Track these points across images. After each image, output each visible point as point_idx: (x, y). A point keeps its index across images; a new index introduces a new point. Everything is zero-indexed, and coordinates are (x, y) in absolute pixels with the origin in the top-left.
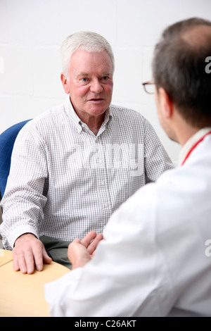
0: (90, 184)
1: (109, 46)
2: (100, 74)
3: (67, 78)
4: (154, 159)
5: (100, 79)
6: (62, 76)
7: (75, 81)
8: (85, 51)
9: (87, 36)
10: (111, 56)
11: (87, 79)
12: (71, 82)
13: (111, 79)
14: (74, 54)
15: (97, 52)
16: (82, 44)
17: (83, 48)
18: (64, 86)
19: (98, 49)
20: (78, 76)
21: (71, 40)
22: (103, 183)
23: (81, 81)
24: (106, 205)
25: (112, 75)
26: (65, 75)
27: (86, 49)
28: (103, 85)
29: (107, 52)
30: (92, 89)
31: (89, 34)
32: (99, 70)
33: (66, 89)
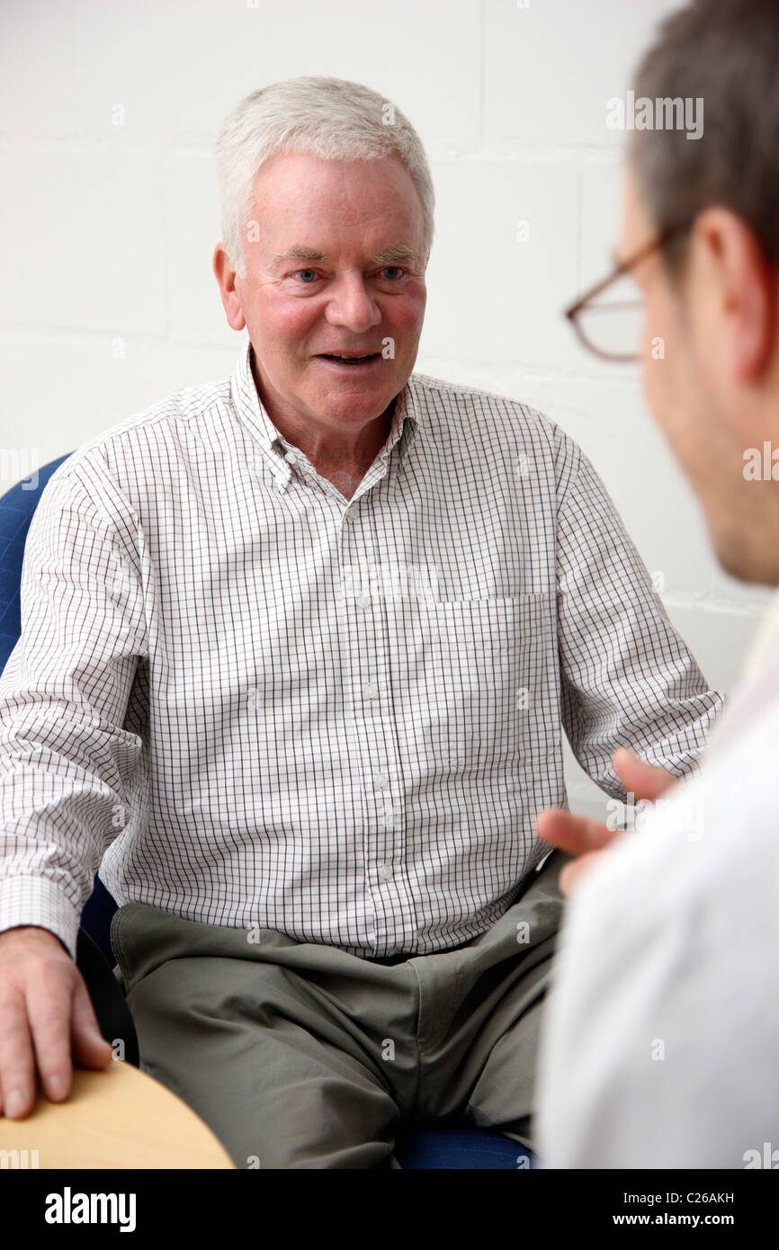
0: (317, 693)
1: (413, 140)
2: (369, 256)
3: (237, 265)
4: (593, 601)
5: (370, 276)
6: (220, 259)
7: (267, 279)
8: (309, 154)
9: (322, 98)
10: (419, 182)
11: (315, 272)
12: (253, 282)
13: (419, 275)
14: (265, 168)
15: (359, 162)
16: (302, 129)
17: (304, 142)
18: (226, 299)
19: (363, 148)
20: (280, 260)
21: (256, 112)
22: (370, 691)
23: (290, 282)
24: (381, 780)
25: (422, 260)
26: (230, 253)
27: (317, 145)
28: (383, 299)
29: (405, 163)
30: (333, 315)
31: (332, 87)
32: (368, 238)
33: (232, 310)
